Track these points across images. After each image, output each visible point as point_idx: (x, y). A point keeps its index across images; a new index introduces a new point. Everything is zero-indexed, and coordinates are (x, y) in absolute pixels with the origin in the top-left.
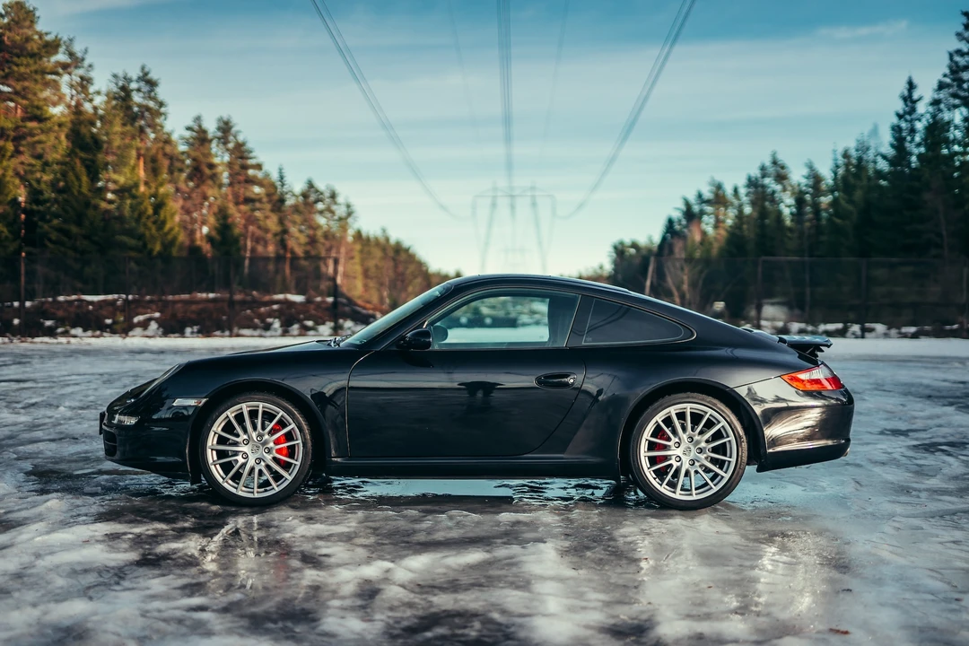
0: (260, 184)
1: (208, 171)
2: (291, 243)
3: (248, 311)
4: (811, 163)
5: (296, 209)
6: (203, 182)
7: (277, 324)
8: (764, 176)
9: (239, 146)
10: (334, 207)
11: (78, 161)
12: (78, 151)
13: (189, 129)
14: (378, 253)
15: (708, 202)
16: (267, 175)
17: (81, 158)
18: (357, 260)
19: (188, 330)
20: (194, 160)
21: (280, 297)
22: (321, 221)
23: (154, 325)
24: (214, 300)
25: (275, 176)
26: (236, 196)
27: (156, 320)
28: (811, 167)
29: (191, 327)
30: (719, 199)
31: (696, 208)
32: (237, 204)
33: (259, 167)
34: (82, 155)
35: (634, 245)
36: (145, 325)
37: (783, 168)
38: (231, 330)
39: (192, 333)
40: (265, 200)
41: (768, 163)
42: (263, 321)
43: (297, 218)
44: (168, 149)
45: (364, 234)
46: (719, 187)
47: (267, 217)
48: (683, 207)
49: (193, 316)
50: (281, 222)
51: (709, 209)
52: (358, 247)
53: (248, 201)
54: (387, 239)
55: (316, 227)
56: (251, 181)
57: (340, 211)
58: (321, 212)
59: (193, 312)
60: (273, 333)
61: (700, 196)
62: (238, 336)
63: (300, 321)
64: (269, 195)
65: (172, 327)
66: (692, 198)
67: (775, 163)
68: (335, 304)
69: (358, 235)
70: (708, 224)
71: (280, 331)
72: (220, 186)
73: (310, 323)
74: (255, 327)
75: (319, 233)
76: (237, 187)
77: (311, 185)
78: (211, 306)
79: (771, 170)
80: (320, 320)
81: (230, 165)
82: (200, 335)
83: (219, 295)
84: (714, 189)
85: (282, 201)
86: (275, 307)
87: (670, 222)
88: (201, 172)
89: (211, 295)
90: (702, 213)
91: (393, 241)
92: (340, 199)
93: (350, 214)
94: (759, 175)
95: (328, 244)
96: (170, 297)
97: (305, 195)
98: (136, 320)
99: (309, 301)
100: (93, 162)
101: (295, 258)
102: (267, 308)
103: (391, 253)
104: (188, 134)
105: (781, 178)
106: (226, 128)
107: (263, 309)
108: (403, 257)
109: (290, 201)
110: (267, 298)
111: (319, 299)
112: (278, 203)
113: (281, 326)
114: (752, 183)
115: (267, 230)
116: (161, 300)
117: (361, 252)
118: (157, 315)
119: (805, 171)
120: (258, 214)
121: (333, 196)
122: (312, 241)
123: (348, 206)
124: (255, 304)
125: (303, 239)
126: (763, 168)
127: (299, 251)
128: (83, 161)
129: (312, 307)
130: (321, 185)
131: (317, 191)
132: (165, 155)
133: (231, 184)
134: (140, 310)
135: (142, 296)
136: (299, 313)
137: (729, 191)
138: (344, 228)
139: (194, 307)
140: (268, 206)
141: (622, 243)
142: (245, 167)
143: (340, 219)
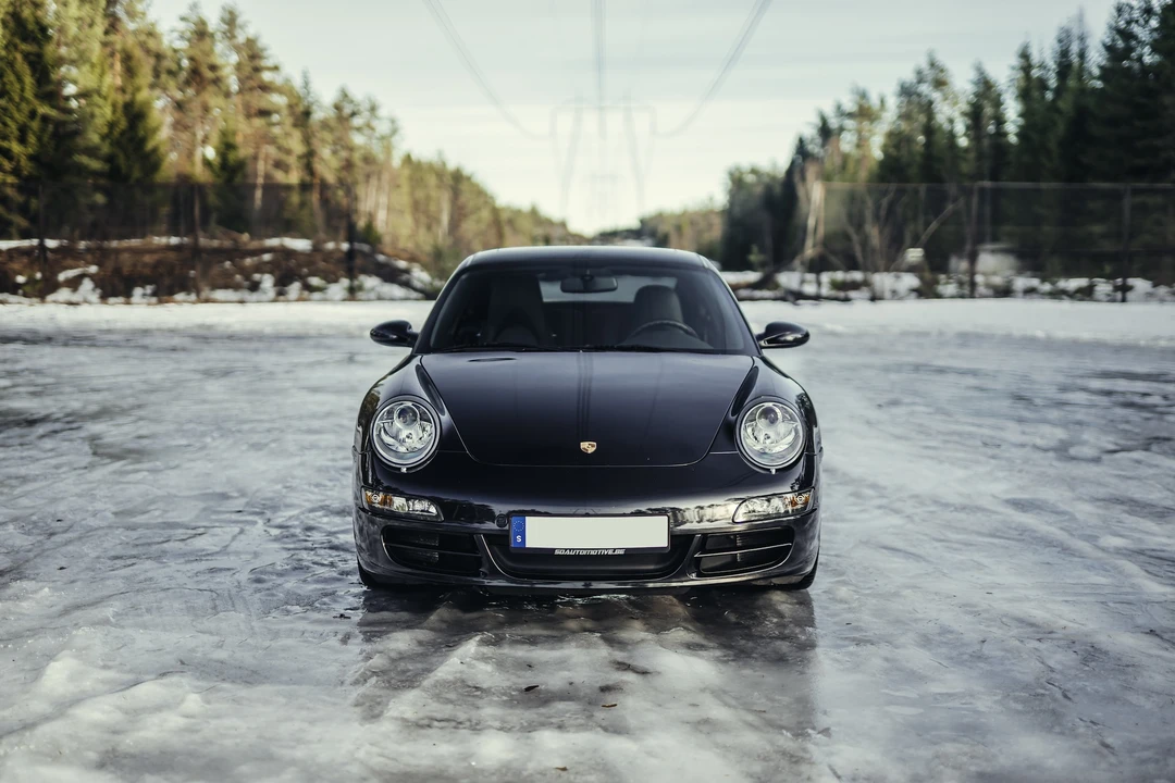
0: (279, 91)
1: (209, 75)
2: (319, 168)
3: (228, 264)
4: (980, 63)
5: (325, 125)
6: (204, 88)
7: (268, 281)
8: (920, 81)
9: (250, 43)
10: (375, 123)
11: (19, 57)
12: (17, 41)
13: (183, 19)
14: (432, 180)
15: (851, 115)
16: (288, 80)
17: (22, 52)
18: (405, 188)
19: (138, 291)
20: (192, 59)
21: (274, 242)
22: (358, 139)
23: (87, 284)
24: (178, 248)
25: (297, 83)
26: (247, 106)
27: (92, 277)
28: (980, 70)
29: (143, 287)
30: (864, 113)
31: (834, 123)
32: (249, 116)
33: (276, 68)
34: (24, 47)
35: (754, 171)
36: (74, 284)
37: (942, 71)
38: (198, 293)
39: (144, 295)
40: (285, 112)
41: (924, 64)
42: (247, 277)
43: (328, 136)
44: (152, 44)
45: (414, 157)
46: (863, 95)
47: (287, 135)
48: (818, 122)
49: (147, 271)
50: (307, 140)
51: (850, 123)
52: (406, 172)
53: (264, 113)
54: (444, 164)
55: (351, 149)
56: (265, 88)
57: (382, 128)
58: (359, 129)
59: (145, 265)
60: (264, 297)
61: (839, 107)
62: (207, 301)
63: (302, 278)
64: (291, 107)
65: (115, 286)
66: (829, 112)
67: (932, 65)
68: (351, 254)
69: (408, 159)
70: (847, 143)
71: (272, 294)
72: (227, 95)
73: (315, 281)
74: (237, 287)
75: (357, 157)
76: (248, 97)
77: (345, 95)
78: (172, 256)
79: (929, 73)
80: (333, 277)
81: (239, 67)
82: (154, 300)
83: (186, 239)
84: (858, 98)
85: (307, 114)
86: (267, 257)
87: (801, 141)
88: (200, 76)
89: (174, 240)
90: (841, 129)
91: (451, 166)
92: (383, 112)
93: (394, 131)
94: (915, 81)
95: (368, 168)
96: (114, 244)
97: (338, 107)
98: (62, 277)
99: (316, 249)
100: (40, 56)
101: (324, 186)
102: (255, 259)
103: (449, 181)
104: (182, 26)
105: (939, 84)
106: (231, 20)
107: (248, 261)
108: (464, 187)
109: (318, 115)
110: (255, 244)
111: (330, 246)
112: (302, 117)
113: (275, 285)
114: (906, 92)
115: (288, 152)
116: (100, 249)
117: (411, 179)
118: (93, 269)
119: (973, 75)
120: (276, 130)
121: (373, 109)
122: (348, 165)
123: (393, 121)
124: (237, 253)
125: (335, 163)
126: (919, 73)
127: (331, 178)
128: (26, 56)
129: (318, 257)
130: (358, 94)
131: (352, 102)
132: (148, 51)
133: (240, 92)
134: (69, 262)
135: (72, 240)
136: (300, 266)
137: (874, 101)
138: (388, 150)
139: (148, 259)
140: (289, 121)
141: (738, 169)
142: (257, 70)
143: (382, 138)
